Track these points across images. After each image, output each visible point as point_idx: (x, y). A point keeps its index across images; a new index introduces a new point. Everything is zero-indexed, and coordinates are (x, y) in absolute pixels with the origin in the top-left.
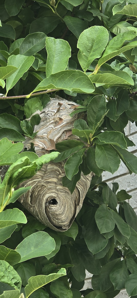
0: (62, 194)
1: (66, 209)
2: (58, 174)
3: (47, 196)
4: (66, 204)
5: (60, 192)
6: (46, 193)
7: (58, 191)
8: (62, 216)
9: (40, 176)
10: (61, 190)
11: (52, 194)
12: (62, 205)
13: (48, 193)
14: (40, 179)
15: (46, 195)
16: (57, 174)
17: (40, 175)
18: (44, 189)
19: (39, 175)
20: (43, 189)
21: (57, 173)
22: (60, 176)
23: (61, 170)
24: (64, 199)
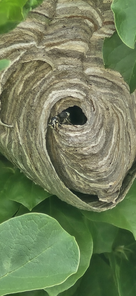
0: (103, 91)
1: (113, 140)
2: (90, 28)
3: (54, 97)
4: (113, 122)
5: (94, 87)
6: (50, 88)
7: (87, 81)
8: (100, 163)
9: (31, 34)
10: (98, 80)
11: (69, 90)
12: (102, 125)
13: (57, 89)
14: (34, 43)
15: (51, 95)
16: (86, 28)
17: (34, 31)
18: (46, 76)
19: (30, 30)
20: (41, 75)
21: (87, 25)
22: (96, 36)
23: (100, 15)
24: (108, 109)
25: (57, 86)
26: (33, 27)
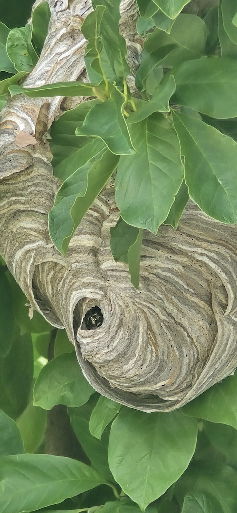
0: (123, 285)
1: (140, 339)
2: (97, 219)
3: (75, 298)
4: (138, 319)
5: (112, 282)
6: (71, 288)
7: (104, 277)
9: (34, 234)
10: (118, 273)
13: (76, 289)
14: (41, 243)
15: (72, 296)
16: (91, 219)
17: (35, 231)
18: (65, 275)
19: (31, 229)
20: (60, 275)
21: (92, 216)
22: (107, 225)
23: (106, 203)
24: (128, 306)
25: (75, 286)
26: (34, 226)
